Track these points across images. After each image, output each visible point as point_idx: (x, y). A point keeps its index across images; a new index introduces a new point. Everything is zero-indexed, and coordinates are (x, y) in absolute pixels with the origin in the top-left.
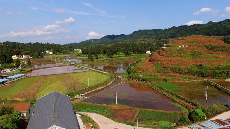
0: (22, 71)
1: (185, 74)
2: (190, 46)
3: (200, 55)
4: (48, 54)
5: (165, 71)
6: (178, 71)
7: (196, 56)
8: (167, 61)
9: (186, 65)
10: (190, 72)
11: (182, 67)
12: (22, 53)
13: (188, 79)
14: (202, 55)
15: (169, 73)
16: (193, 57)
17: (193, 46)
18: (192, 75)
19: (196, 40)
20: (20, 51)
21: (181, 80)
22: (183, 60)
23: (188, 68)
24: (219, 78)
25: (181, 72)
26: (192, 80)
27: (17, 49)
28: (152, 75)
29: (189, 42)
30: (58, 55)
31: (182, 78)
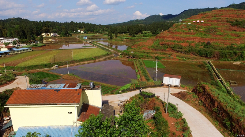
0: (34, 46)
1: (185, 52)
2: (208, 21)
3: (215, 32)
4: (79, 33)
5: (163, 49)
6: (178, 49)
7: (210, 32)
8: (170, 37)
9: (189, 42)
10: (191, 51)
11: (183, 44)
12: (51, 31)
13: (185, 58)
14: (218, 32)
15: (166, 51)
16: (205, 34)
17: (212, 21)
18: (193, 55)
19: (220, 14)
20: (49, 29)
21: (176, 59)
22: (188, 37)
23: (190, 46)
24: (227, 59)
25: (180, 50)
26: (190, 60)
27: (46, 27)
28: (145, 52)
29: (210, 16)
30: (90, 34)
31: (178, 57)
